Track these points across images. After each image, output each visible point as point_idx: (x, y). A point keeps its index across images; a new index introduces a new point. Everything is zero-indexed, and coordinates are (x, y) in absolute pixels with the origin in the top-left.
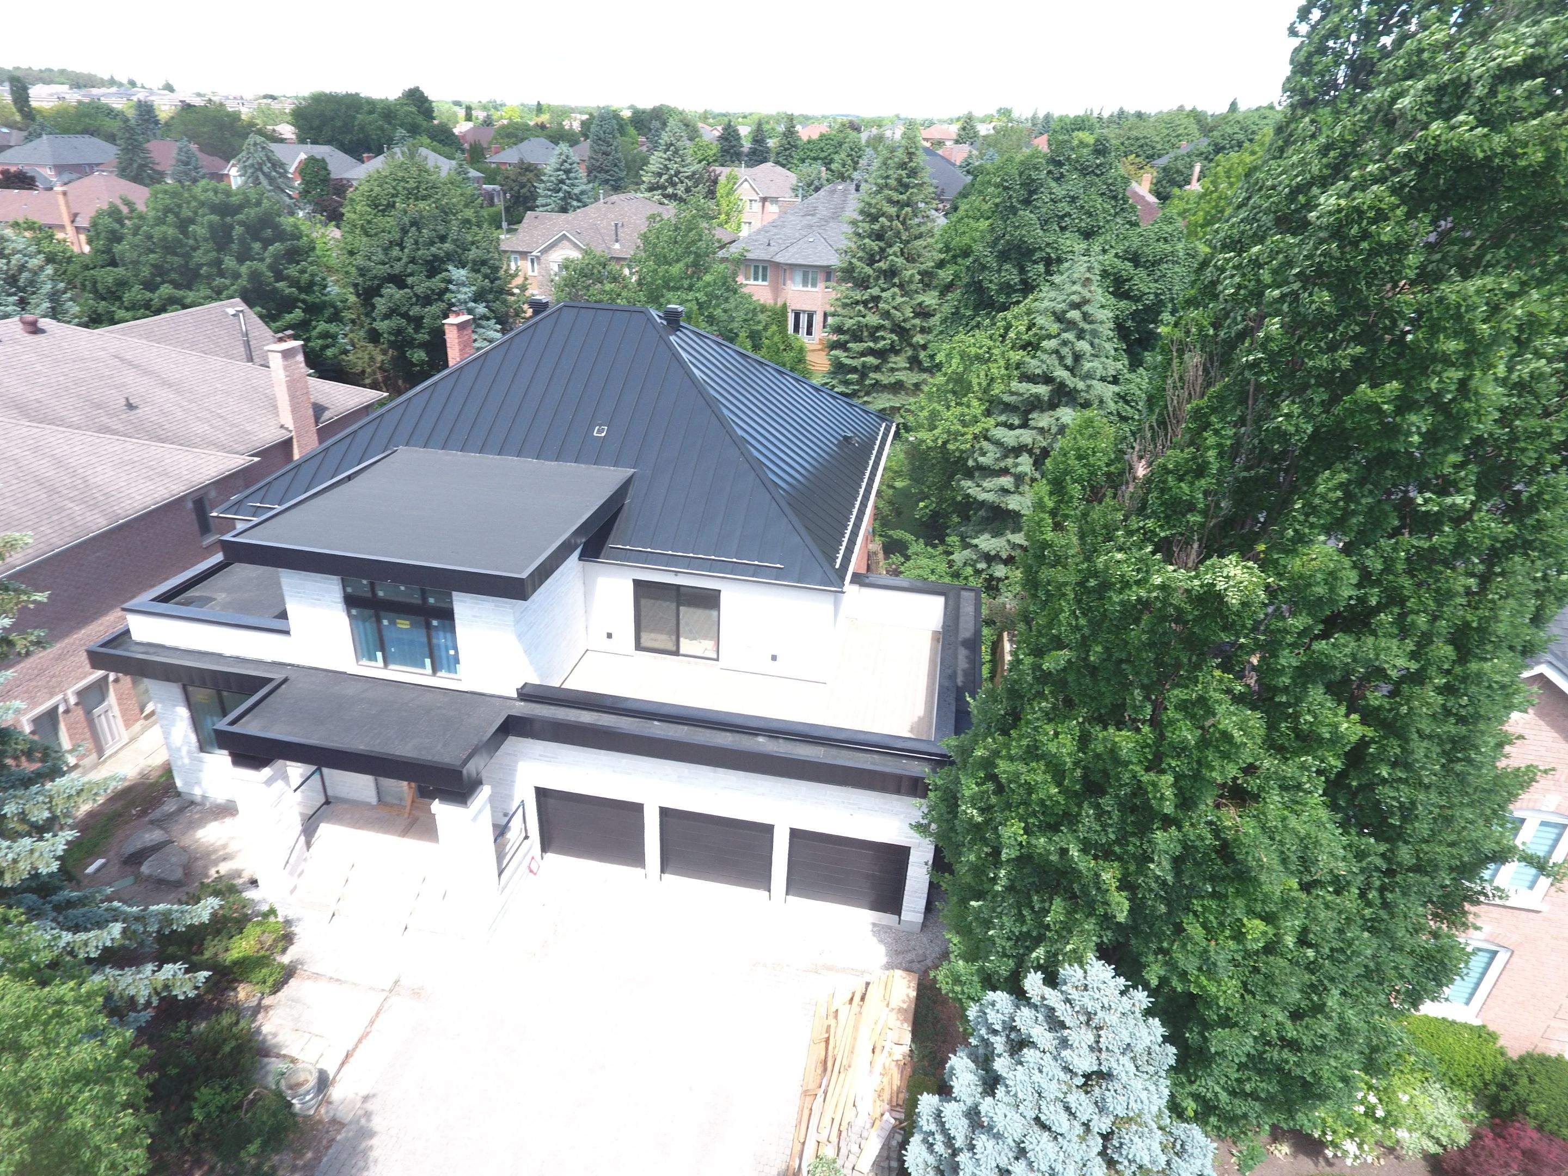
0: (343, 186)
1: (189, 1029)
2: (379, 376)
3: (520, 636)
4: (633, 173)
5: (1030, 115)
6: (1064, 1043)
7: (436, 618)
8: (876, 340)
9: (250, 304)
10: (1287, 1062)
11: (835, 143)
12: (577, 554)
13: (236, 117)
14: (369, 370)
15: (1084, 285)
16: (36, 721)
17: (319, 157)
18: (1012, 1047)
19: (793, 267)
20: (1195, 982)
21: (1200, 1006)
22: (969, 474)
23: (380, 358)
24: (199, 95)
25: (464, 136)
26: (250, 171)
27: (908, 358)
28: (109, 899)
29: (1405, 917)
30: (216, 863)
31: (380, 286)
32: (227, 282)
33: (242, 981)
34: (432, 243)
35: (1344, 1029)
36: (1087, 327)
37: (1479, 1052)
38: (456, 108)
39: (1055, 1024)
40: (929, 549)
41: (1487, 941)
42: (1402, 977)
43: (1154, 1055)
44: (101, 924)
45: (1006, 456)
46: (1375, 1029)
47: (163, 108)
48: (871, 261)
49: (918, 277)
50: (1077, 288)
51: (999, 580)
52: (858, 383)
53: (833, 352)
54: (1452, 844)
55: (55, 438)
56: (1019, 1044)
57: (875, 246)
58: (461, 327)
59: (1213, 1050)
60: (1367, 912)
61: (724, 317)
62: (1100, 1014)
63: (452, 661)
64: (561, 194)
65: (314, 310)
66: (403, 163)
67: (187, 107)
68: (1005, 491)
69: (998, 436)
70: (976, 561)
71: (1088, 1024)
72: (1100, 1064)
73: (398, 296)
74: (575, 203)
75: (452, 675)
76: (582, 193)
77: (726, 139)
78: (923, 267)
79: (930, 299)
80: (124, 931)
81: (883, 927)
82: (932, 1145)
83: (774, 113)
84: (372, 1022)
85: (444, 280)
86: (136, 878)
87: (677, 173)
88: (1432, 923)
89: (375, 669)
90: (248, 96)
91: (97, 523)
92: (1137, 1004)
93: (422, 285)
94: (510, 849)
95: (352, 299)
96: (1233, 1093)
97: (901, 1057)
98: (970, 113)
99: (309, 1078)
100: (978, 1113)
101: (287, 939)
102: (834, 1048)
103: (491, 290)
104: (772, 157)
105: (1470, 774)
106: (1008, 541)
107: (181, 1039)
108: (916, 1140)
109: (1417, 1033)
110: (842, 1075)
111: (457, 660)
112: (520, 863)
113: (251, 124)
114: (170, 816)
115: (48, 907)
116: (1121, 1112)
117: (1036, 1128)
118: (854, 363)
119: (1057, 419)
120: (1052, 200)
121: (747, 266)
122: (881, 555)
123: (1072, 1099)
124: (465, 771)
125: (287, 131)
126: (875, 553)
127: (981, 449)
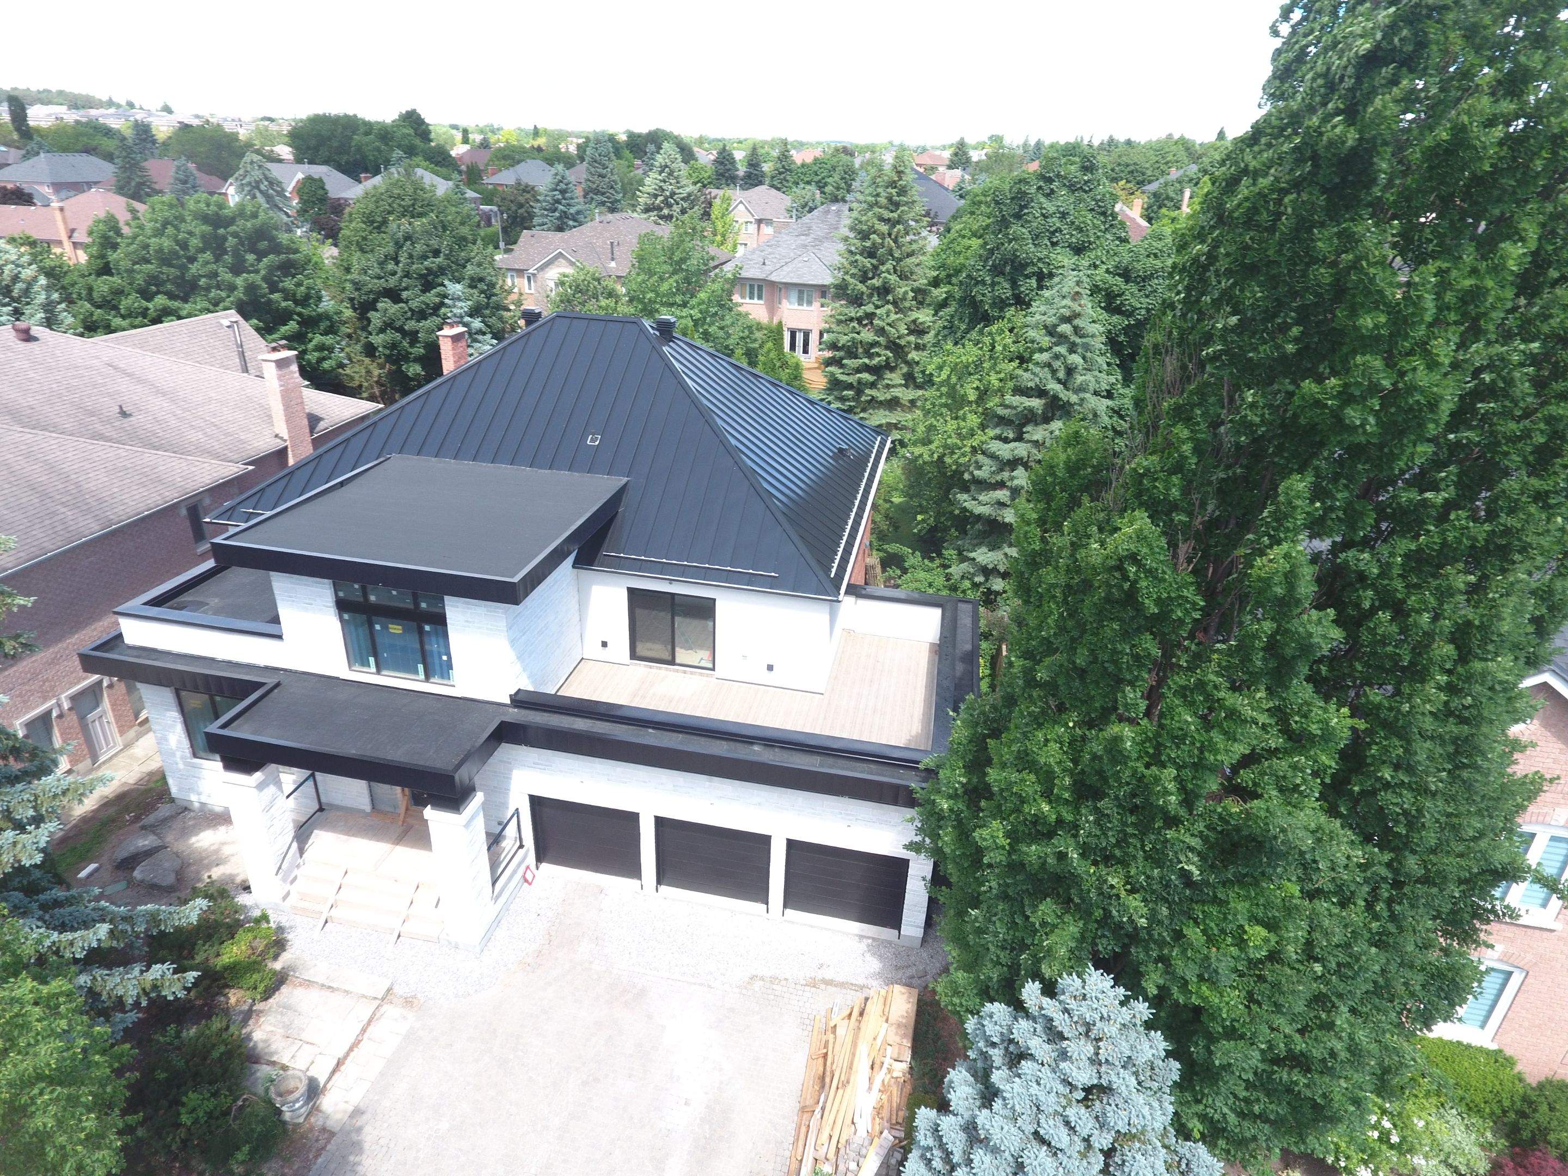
0: (340, 205)
1: (178, 1035)
2: (376, 391)
3: (513, 642)
4: (629, 195)
5: (1021, 142)
6: (1064, 1055)
7: (428, 623)
8: (871, 356)
9: (246, 317)
10: (1296, 1083)
11: (828, 166)
12: (570, 560)
13: (233, 137)
14: (365, 384)
15: (1074, 300)
16: (29, 725)
17: (316, 177)
18: (1011, 1060)
19: (788, 286)
20: (1197, 993)
21: (1204, 1018)
22: (965, 488)
23: (376, 372)
24: (197, 117)
25: (461, 158)
26: (247, 189)
27: (904, 375)
28: (98, 899)
29: (1414, 931)
30: (208, 867)
31: (376, 301)
32: (223, 294)
33: (233, 987)
34: (425, 257)
35: (1354, 1050)
36: (1078, 340)
37: (1496, 1077)
38: (454, 132)
39: (1054, 1036)
40: (926, 561)
41: (1500, 960)
42: (1412, 995)
43: (1157, 1070)
44: (87, 924)
45: (1001, 470)
46: (1386, 1048)
47: (162, 129)
48: (864, 278)
49: (911, 294)
50: (1067, 302)
51: (998, 593)
52: (853, 399)
53: (829, 369)
54: (1461, 855)
55: (49, 443)
56: (1016, 1057)
57: (867, 263)
58: (456, 338)
59: (1217, 1063)
60: (1375, 925)
61: (721, 334)
62: (1099, 1024)
63: (445, 668)
64: (557, 214)
65: (310, 323)
66: (398, 180)
67: (185, 127)
68: (1001, 504)
69: (993, 450)
70: (974, 575)
71: (1087, 1035)
72: (1100, 1078)
73: (392, 311)
74: (571, 223)
75: (445, 682)
76: (578, 212)
77: (722, 163)
78: (916, 284)
79: (924, 316)
80: (111, 932)
81: (883, 941)
82: (930, 1161)
83: (769, 139)
84: (364, 1030)
85: (439, 295)
86: (129, 883)
87: (673, 194)
88: (1441, 940)
89: (368, 675)
90: (246, 118)
91: (91, 528)
92: (1138, 1016)
93: (416, 299)
94: (504, 857)
95: (348, 313)
96: (1241, 1115)
97: (900, 1075)
98: (962, 139)
99: (299, 1085)
100: (975, 1128)
101: (279, 945)
102: (832, 1063)
103: (487, 306)
104: (767, 181)
105: (1477, 781)
106: (1006, 554)
107: (170, 1044)
108: (914, 1156)
109: (1432, 1057)
110: (840, 1091)
111: (450, 666)
112: (515, 872)
113: (248, 145)
114: (165, 821)
115: (35, 906)
116: (1122, 1127)
117: (1034, 1143)
118: (850, 379)
119: (1051, 433)
120: (1043, 215)
121: (743, 285)
122: (879, 569)
123: (1071, 1113)
124: (457, 777)
125: (285, 151)
126: (873, 567)
127: (977, 462)
